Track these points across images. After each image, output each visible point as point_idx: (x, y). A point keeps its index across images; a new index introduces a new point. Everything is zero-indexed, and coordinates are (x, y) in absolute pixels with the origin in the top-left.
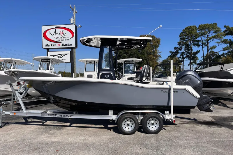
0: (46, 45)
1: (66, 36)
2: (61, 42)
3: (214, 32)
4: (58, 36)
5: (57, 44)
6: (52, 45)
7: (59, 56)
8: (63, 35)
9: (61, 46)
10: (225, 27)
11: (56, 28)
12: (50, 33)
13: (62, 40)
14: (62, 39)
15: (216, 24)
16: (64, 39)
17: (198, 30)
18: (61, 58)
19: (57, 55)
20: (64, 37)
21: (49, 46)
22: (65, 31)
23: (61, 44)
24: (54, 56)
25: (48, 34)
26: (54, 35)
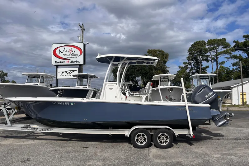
0: (56, 62)
1: (75, 54)
2: (70, 59)
3: (222, 48)
4: (67, 53)
5: (66, 61)
6: (61, 62)
7: (68, 72)
8: (72, 53)
9: (70, 63)
10: (234, 42)
11: (65, 46)
12: (60, 50)
13: (71, 57)
14: (71, 56)
15: (224, 39)
16: (73, 56)
17: (207, 45)
18: (69, 74)
19: (66, 72)
20: (73, 54)
21: (59, 62)
22: (74, 49)
23: (70, 61)
24: (63, 72)
25: (57, 52)
26: (64, 53)
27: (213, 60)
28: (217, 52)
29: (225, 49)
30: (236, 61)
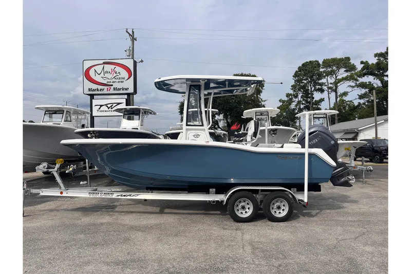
0: (90, 90)
1: (120, 76)
2: (112, 85)
3: (345, 71)
5: (106, 88)
6: (98, 90)
7: (109, 106)
8: (115, 75)
9: (112, 91)
10: (362, 63)
11: (104, 63)
12: (95, 71)
13: (113, 82)
14: (114, 80)
15: (348, 59)
16: (117, 81)
17: (322, 68)
18: (111, 109)
19: (106, 105)
20: (117, 77)
21: (94, 90)
22: (118, 69)
23: (112, 87)
24: (101, 106)
25: (92, 73)
26: (102, 75)
27: (330, 90)
28: (336, 77)
29: (348, 74)
30: (363, 91)
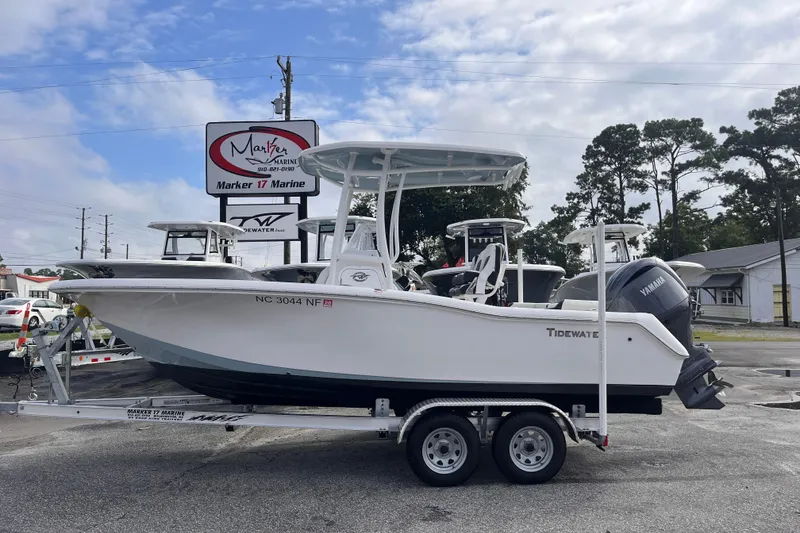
0: (221, 185)
1: (285, 157)
2: (269, 176)
3: (692, 148)
4: (259, 155)
5: (254, 181)
6: (238, 186)
7: (262, 219)
8: (275, 154)
9: (268, 188)
10: (723, 130)
11: (252, 129)
12: (233, 145)
13: (271, 169)
14: (273, 165)
15: (698, 122)
16: (280, 166)
17: (644, 140)
18: (267, 225)
19: (256, 218)
20: (279, 159)
21: (230, 186)
22: (282, 142)
23: (270, 180)
24: (245, 219)
25: (225, 150)
26: (248, 154)
27: (660, 187)
28: (674, 159)
29: (700, 154)
30: (732, 189)
